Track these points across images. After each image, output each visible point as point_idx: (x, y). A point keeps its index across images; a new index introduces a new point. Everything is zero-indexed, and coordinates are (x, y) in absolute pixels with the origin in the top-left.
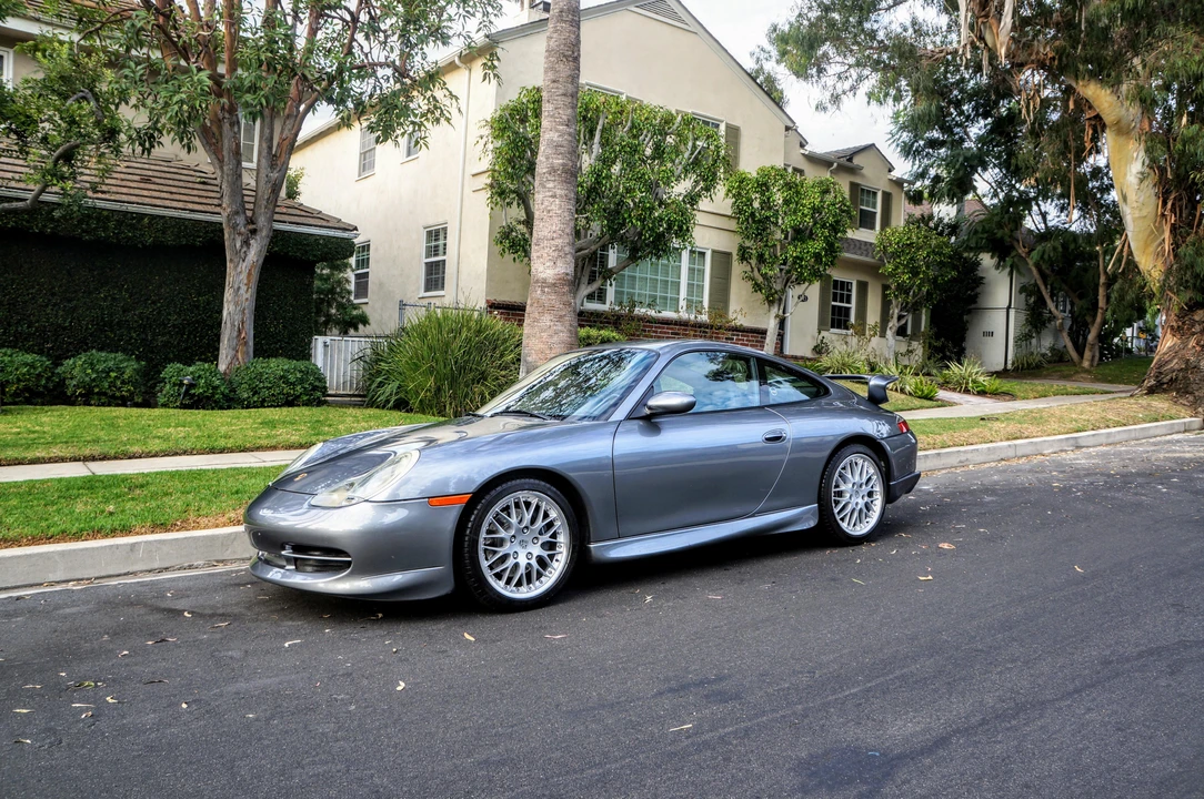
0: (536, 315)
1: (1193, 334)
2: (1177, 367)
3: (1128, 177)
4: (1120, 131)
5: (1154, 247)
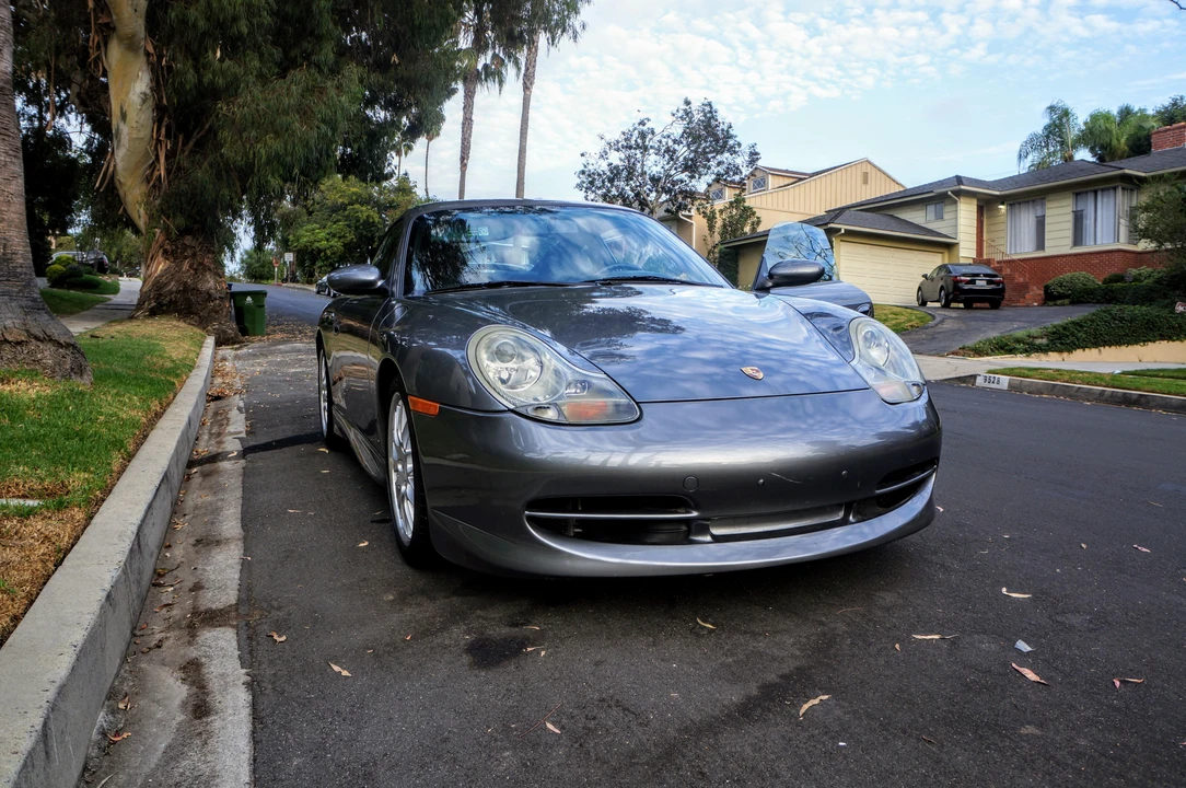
1: (186, 258)
2: (174, 289)
3: (131, 95)
4: (131, 45)
5: (143, 170)
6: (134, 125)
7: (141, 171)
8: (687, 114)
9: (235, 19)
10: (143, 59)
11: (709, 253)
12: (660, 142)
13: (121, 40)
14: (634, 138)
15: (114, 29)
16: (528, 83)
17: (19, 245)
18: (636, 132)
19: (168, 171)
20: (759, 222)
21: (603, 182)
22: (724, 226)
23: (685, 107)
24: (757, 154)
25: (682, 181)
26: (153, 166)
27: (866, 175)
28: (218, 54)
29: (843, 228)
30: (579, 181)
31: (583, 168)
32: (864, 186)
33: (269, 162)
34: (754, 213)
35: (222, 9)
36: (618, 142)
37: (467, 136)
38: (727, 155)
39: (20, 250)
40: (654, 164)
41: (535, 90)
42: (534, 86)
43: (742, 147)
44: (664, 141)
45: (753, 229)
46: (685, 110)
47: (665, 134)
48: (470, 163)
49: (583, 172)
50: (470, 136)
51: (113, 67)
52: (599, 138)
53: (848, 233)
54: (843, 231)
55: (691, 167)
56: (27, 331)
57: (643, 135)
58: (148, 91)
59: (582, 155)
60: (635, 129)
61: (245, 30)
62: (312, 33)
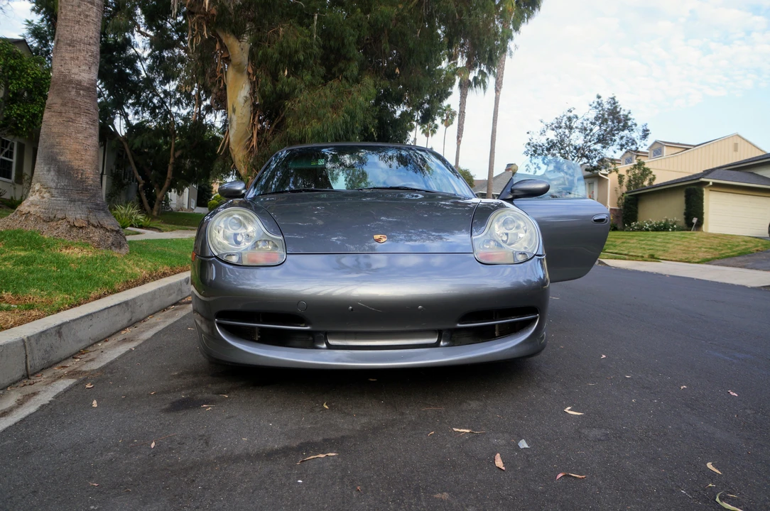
0: (72, 115)
3: (238, 98)
4: (239, 69)
5: (245, 142)
6: (240, 115)
7: (243, 143)
8: (599, 105)
9: (296, 52)
10: (246, 77)
11: (619, 199)
12: (582, 123)
13: (234, 66)
14: (564, 122)
15: (230, 60)
16: (498, 88)
17: (91, 173)
18: (565, 117)
19: (259, 143)
20: (654, 179)
21: (543, 151)
22: (630, 181)
23: (597, 100)
24: (648, 130)
25: (596, 150)
26: (250, 140)
27: (736, 145)
28: (286, 73)
29: (711, 181)
30: (526, 150)
31: (529, 141)
32: (734, 153)
33: (313, 137)
34: (651, 172)
35: (289, 47)
36: (552, 124)
37: (461, 122)
38: (626, 132)
39: (91, 176)
40: (577, 139)
41: (503, 91)
42: (502, 90)
43: (638, 127)
44: (585, 122)
45: (650, 183)
46: (598, 102)
47: (586, 118)
48: (463, 140)
49: (529, 144)
50: (463, 122)
51: (229, 82)
52: (540, 122)
53: (715, 185)
54: (711, 184)
55: (604, 140)
56: (88, 221)
57: (570, 119)
58: (248, 95)
59: (528, 133)
60: (564, 116)
61: (302, 58)
62: (345, 58)
